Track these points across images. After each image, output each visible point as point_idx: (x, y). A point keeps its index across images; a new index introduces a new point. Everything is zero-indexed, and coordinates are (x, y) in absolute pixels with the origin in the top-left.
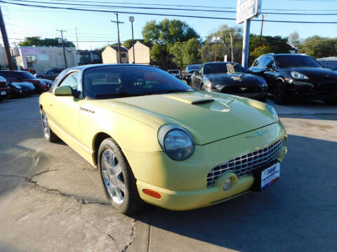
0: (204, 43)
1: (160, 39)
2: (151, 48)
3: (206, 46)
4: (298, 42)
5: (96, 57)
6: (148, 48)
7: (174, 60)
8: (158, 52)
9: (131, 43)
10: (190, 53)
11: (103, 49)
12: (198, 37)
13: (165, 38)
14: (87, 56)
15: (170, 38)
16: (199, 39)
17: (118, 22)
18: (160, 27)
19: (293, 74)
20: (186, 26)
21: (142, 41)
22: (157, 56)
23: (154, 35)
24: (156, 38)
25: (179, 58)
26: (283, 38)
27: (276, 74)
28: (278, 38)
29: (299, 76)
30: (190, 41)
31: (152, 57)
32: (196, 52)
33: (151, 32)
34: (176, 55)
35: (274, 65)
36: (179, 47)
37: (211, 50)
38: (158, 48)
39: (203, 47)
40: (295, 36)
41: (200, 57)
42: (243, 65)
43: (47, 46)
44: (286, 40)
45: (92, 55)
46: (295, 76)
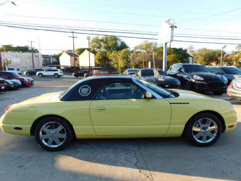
0: (132, 52)
1: (102, 49)
2: (95, 55)
3: (134, 54)
4: (193, 52)
5: (55, 60)
6: (94, 55)
7: (112, 63)
8: (101, 58)
9: (82, 51)
10: (123, 59)
11: (60, 55)
12: (128, 47)
13: (105, 48)
14: (48, 59)
15: (108, 48)
16: (129, 49)
17: (73, 37)
18: (102, 40)
19: (195, 77)
20: (119, 40)
21: (89, 50)
22: (100, 60)
23: (98, 46)
24: (99, 48)
25: (116, 62)
26: (184, 49)
27: (185, 76)
28: (181, 50)
29: (199, 78)
30: (123, 50)
31: (96, 61)
32: (127, 58)
33: (95, 43)
34: (114, 60)
35: (183, 70)
36: (116, 55)
37: (137, 56)
38: (101, 54)
39: (132, 55)
40: (191, 47)
41: (130, 61)
42: (164, 70)
43: (18, 51)
44: (186, 51)
45: (51, 59)
46: (196, 78)
